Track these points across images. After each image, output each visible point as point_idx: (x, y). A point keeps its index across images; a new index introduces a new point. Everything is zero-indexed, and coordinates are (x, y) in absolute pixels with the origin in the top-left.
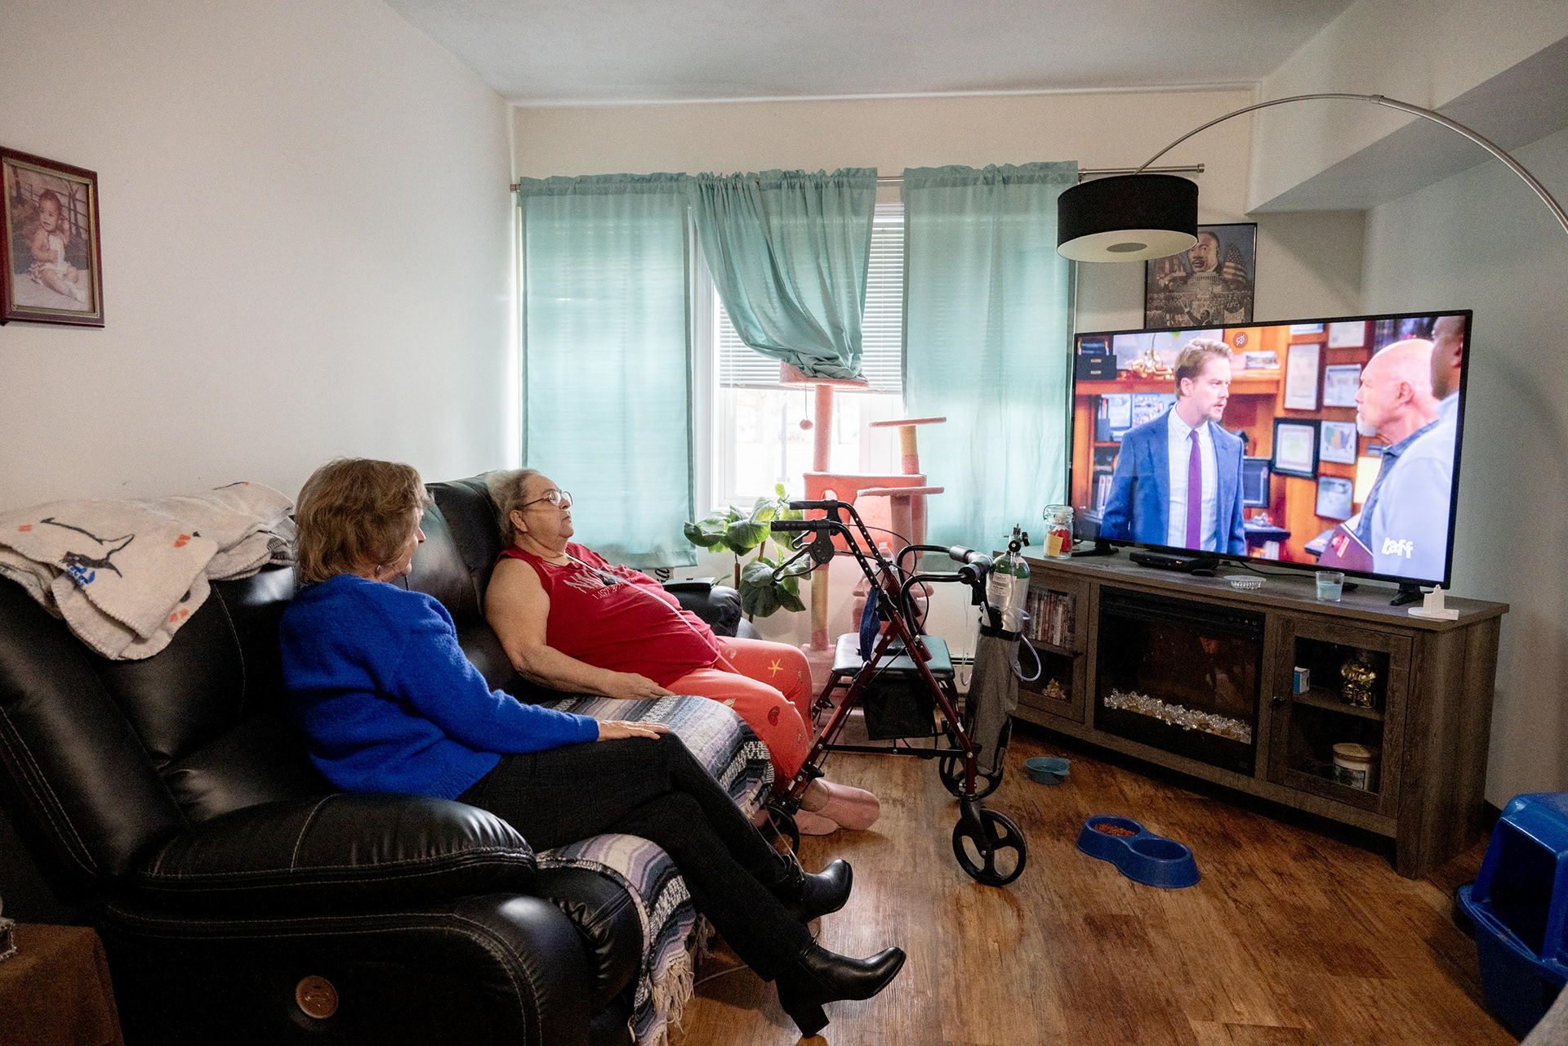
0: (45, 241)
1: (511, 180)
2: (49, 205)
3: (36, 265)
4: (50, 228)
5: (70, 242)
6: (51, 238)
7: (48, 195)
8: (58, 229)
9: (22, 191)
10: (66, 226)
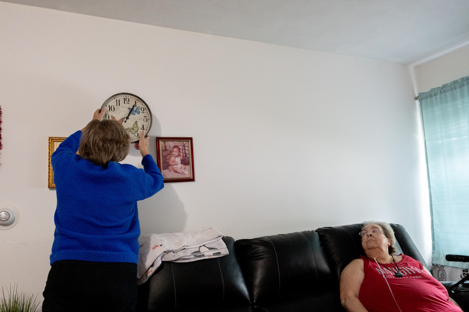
0: (174, 159)
1: (415, 95)
2: (175, 150)
3: (171, 166)
4: (176, 156)
5: (183, 158)
6: (176, 158)
7: (176, 147)
8: (179, 155)
9: (167, 147)
10: (182, 154)
